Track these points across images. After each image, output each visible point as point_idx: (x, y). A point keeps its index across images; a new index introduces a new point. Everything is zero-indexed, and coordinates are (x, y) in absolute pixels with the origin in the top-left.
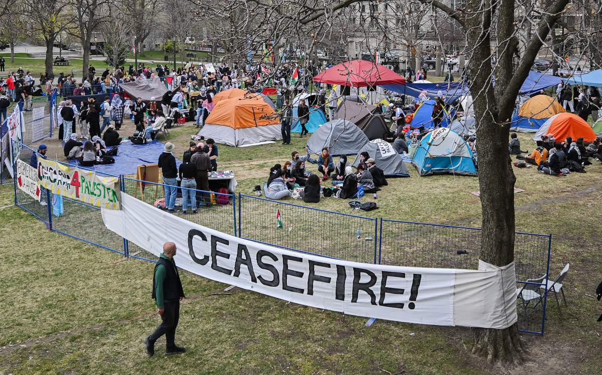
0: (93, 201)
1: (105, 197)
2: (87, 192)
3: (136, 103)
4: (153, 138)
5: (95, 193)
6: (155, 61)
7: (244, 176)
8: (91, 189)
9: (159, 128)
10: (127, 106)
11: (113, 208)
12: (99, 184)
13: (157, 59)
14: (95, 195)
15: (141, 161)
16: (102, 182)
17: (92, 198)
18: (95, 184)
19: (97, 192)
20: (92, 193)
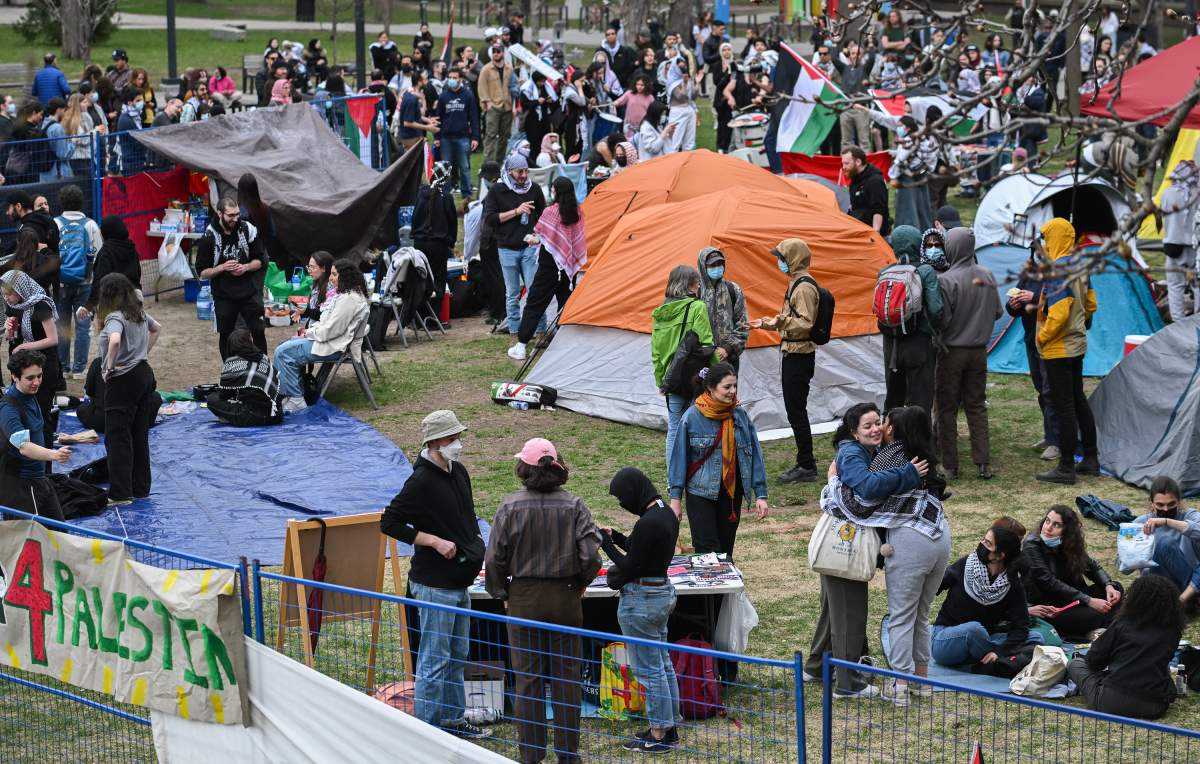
0: (114, 678)
1: (169, 664)
2: (84, 638)
3: (217, 227)
4: (311, 398)
5: (122, 643)
6: (252, 25)
7: (775, 582)
8: (104, 624)
9: (340, 346)
10: (171, 241)
11: (209, 715)
12: (143, 603)
13: (260, 11)
14: (125, 653)
15: (270, 505)
16: (158, 591)
17: (105, 667)
18: (120, 599)
19: (133, 639)
20: (111, 645)
